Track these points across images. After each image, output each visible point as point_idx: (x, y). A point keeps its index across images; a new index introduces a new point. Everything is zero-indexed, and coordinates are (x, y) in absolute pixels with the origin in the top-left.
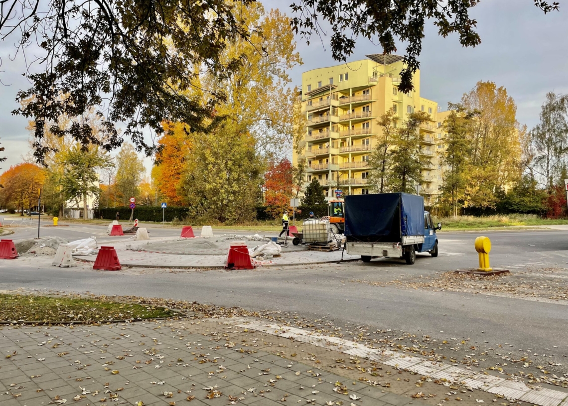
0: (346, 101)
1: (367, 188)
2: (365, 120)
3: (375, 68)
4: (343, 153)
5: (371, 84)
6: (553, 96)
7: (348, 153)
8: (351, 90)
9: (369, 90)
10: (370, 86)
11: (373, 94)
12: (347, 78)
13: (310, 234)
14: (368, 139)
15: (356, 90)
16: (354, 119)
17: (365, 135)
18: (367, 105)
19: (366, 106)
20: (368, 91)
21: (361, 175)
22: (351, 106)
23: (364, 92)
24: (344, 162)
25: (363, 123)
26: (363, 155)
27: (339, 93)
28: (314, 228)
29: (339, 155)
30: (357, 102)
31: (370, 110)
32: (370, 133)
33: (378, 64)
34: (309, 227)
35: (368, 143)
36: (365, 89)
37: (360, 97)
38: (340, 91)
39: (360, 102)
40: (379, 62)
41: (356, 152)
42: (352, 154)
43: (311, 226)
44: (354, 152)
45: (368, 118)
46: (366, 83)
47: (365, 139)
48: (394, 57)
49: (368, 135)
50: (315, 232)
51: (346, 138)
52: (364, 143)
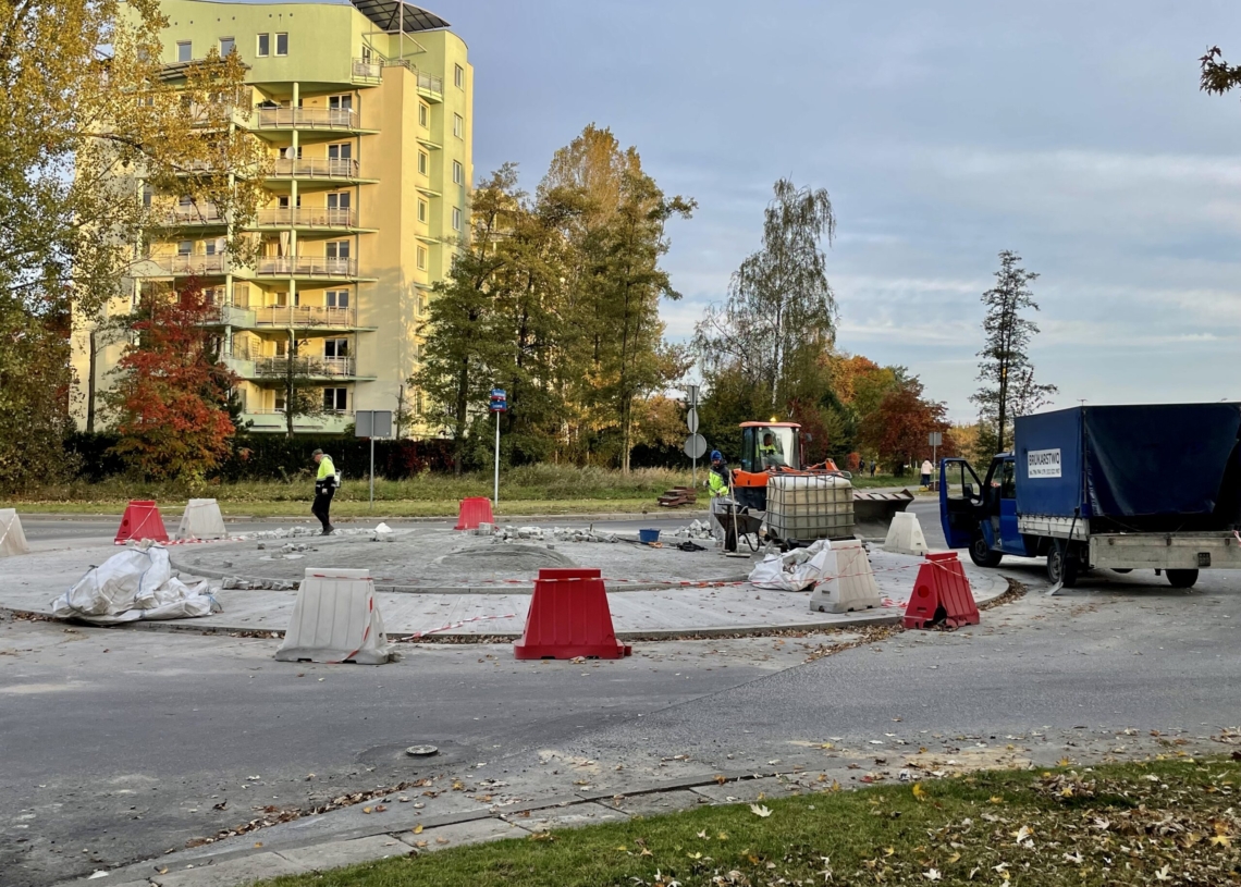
0: (279, 118)
1: (341, 387)
2: (338, 185)
3: (368, 37)
4: (271, 277)
5: (359, 80)
6: (789, 188)
7: (288, 277)
8: (296, 86)
9: (350, 97)
10: (357, 88)
11: (364, 113)
12: (283, 48)
13: (808, 517)
14: (348, 243)
15: (311, 89)
16: (307, 177)
17: (342, 228)
18: (345, 141)
19: (339, 143)
20: (347, 99)
21: (324, 346)
22: (295, 136)
23: (334, 101)
24: (267, 304)
25: (331, 192)
26: (331, 289)
27: (254, 88)
28: (821, 499)
29: (254, 281)
30: (317, 128)
31: (354, 156)
32: (355, 224)
33: (376, 28)
34: (807, 496)
35: (345, 253)
36: (339, 93)
37: (319, 113)
38: (259, 86)
39: (327, 128)
40: (376, 22)
41: (314, 277)
42: (297, 281)
43: (811, 493)
44: (306, 277)
45: (350, 179)
46: (346, 76)
47: (338, 241)
48: (421, 17)
49: (350, 229)
50: (822, 510)
51: (279, 232)
52: (331, 252)
